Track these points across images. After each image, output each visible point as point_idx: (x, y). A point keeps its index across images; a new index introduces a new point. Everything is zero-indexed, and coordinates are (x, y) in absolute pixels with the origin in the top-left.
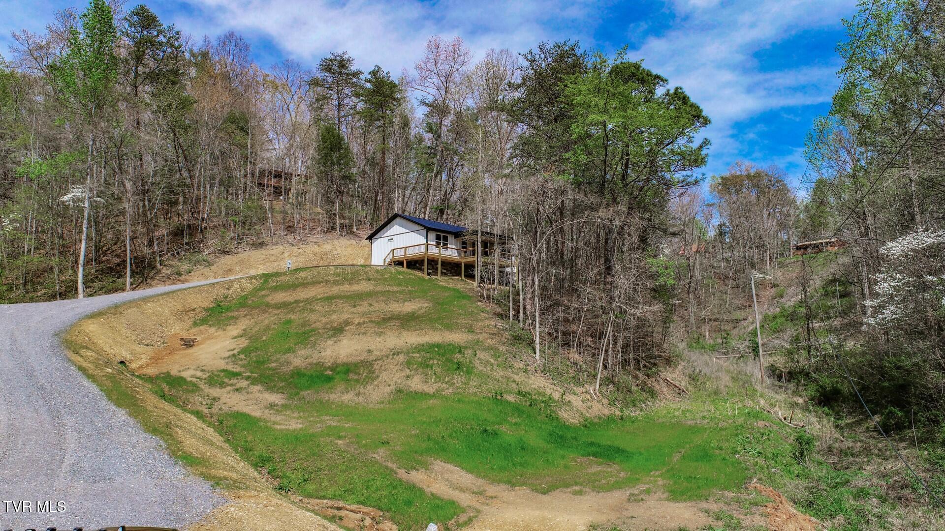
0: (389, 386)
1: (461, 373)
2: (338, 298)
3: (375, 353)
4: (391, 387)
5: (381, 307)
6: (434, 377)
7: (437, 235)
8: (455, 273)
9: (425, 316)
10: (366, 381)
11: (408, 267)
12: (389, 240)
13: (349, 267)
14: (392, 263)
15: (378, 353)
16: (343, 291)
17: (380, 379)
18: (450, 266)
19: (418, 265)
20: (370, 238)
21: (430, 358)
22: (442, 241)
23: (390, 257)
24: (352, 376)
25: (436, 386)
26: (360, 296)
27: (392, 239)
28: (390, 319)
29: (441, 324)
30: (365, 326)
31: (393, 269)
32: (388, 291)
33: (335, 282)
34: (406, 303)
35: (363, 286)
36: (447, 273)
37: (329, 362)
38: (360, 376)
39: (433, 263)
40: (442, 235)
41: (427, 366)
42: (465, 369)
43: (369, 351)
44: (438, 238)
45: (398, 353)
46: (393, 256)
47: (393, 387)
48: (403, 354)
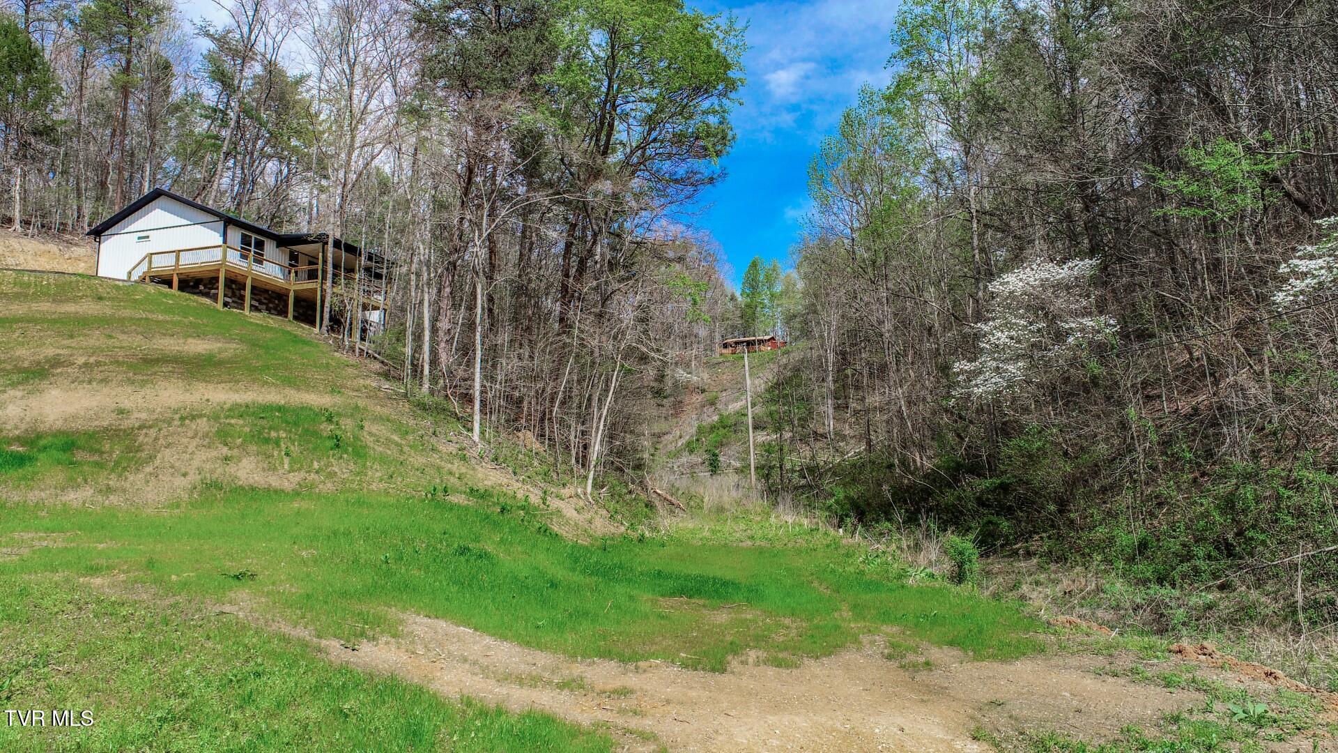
0: (185, 475)
1: (345, 456)
2: (29, 321)
3: (136, 415)
4: (189, 478)
5: (134, 342)
6: (286, 460)
7: (244, 236)
8: (275, 309)
9: (236, 363)
10: (121, 468)
11: (181, 288)
12: (139, 238)
13: (51, 276)
14: (147, 278)
15: (144, 416)
16: (39, 312)
17: (157, 462)
18: (266, 296)
19: (202, 287)
20: (98, 233)
21: (271, 428)
22: (252, 249)
23: (144, 267)
24: (79, 456)
25: (296, 478)
26: (84, 322)
27: (148, 237)
28: (156, 361)
29: (274, 376)
30: (100, 369)
31: (151, 288)
32: (147, 319)
33: (17, 296)
34: (190, 340)
35: (88, 308)
36: (260, 307)
37: (17, 428)
38: (105, 456)
39: (234, 286)
40: (254, 236)
41: (267, 441)
42: (350, 449)
43: (121, 412)
44: (246, 241)
45: (193, 418)
46: (150, 267)
47: (193, 477)
48: (205, 419)
